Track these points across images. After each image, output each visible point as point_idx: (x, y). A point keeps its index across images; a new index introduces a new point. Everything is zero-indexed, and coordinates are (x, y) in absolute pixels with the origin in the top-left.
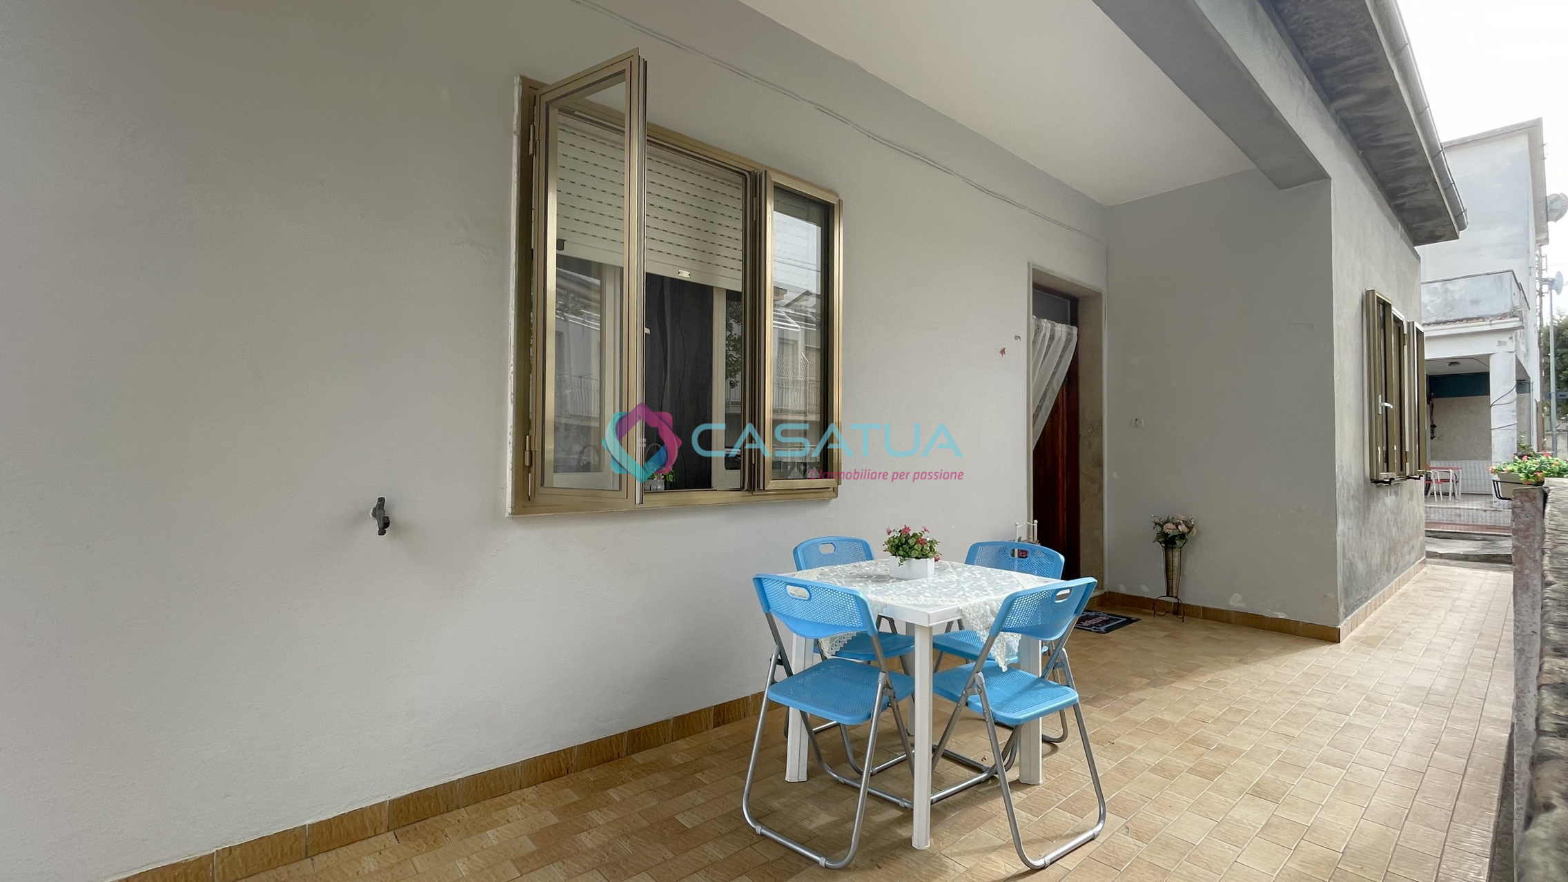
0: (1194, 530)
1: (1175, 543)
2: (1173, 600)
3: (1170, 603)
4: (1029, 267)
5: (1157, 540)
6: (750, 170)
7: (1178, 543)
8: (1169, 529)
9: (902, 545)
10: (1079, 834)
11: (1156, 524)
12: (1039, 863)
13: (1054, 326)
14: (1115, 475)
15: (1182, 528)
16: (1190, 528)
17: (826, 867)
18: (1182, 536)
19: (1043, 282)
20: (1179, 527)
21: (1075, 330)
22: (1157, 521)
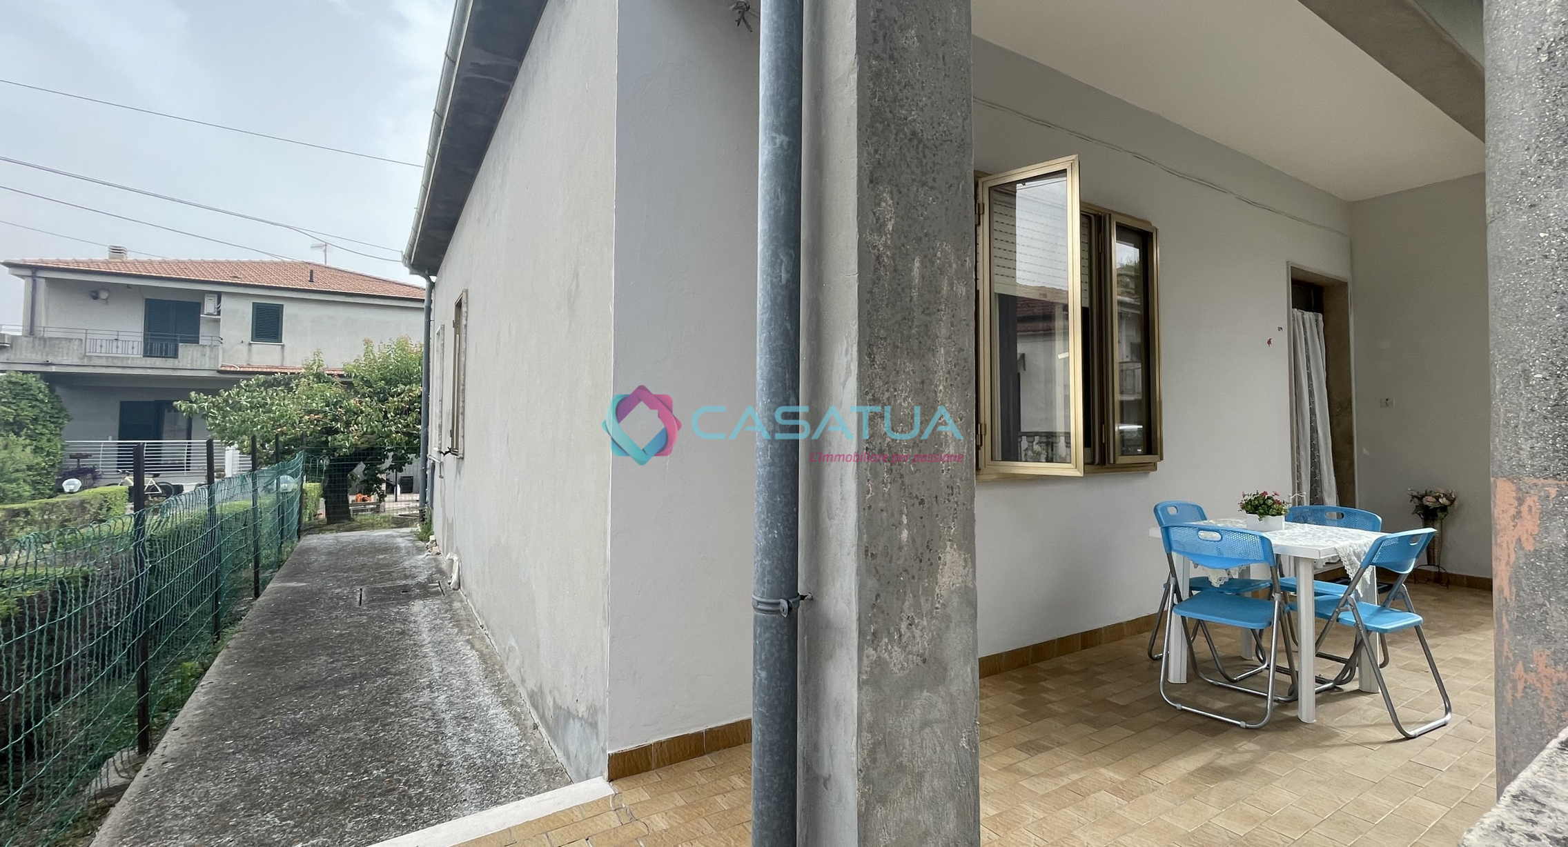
0: (1456, 503)
1: (1437, 516)
2: (1433, 569)
3: (1430, 572)
4: (1288, 265)
5: (1415, 512)
6: (1094, 212)
7: (1440, 514)
8: (1429, 501)
9: (1261, 505)
10: (1430, 722)
11: (1414, 497)
12: (1412, 733)
13: (1303, 314)
14: (1365, 451)
15: (1443, 501)
16: (1452, 501)
17: (1247, 728)
18: (1444, 508)
19: (1300, 277)
20: (1440, 500)
21: (1320, 317)
22: (1415, 494)
